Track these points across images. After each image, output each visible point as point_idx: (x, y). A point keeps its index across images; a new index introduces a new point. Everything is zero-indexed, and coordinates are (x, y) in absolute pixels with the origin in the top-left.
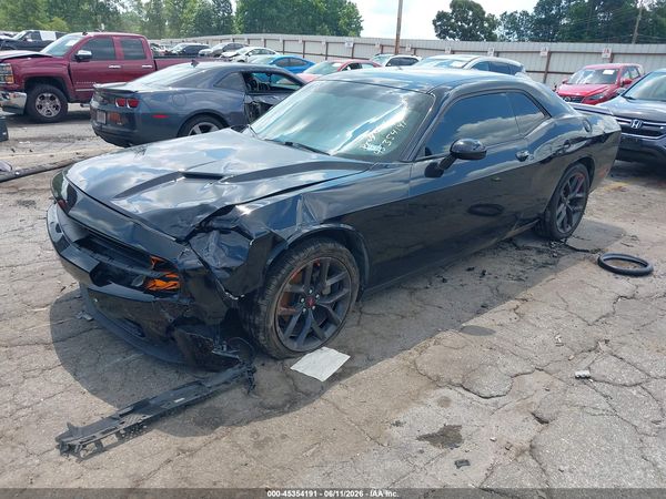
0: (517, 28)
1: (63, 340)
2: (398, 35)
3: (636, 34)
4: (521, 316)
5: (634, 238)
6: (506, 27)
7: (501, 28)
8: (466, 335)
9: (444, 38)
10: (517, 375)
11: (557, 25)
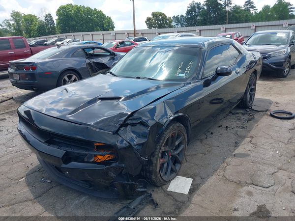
0: (180, 22)
1: (40, 196)
2: (134, 28)
3: (227, 21)
4: (255, 145)
5: (277, 103)
6: (175, 22)
7: (173, 22)
8: (239, 158)
9: (151, 28)
10: (273, 174)
11: (196, 20)
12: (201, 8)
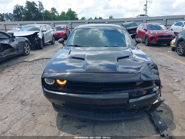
0: (9, 18)
3: (44, 19)
11: (21, 17)
12: (24, 10)
